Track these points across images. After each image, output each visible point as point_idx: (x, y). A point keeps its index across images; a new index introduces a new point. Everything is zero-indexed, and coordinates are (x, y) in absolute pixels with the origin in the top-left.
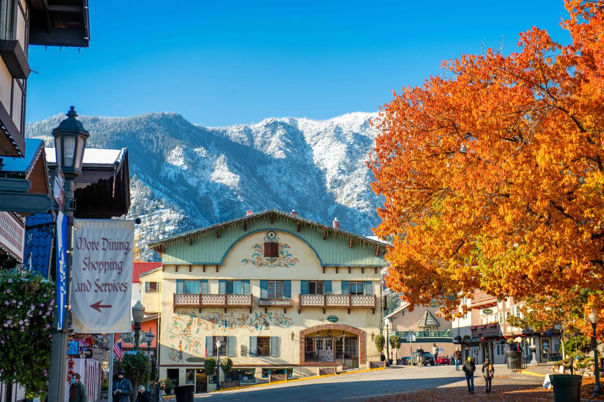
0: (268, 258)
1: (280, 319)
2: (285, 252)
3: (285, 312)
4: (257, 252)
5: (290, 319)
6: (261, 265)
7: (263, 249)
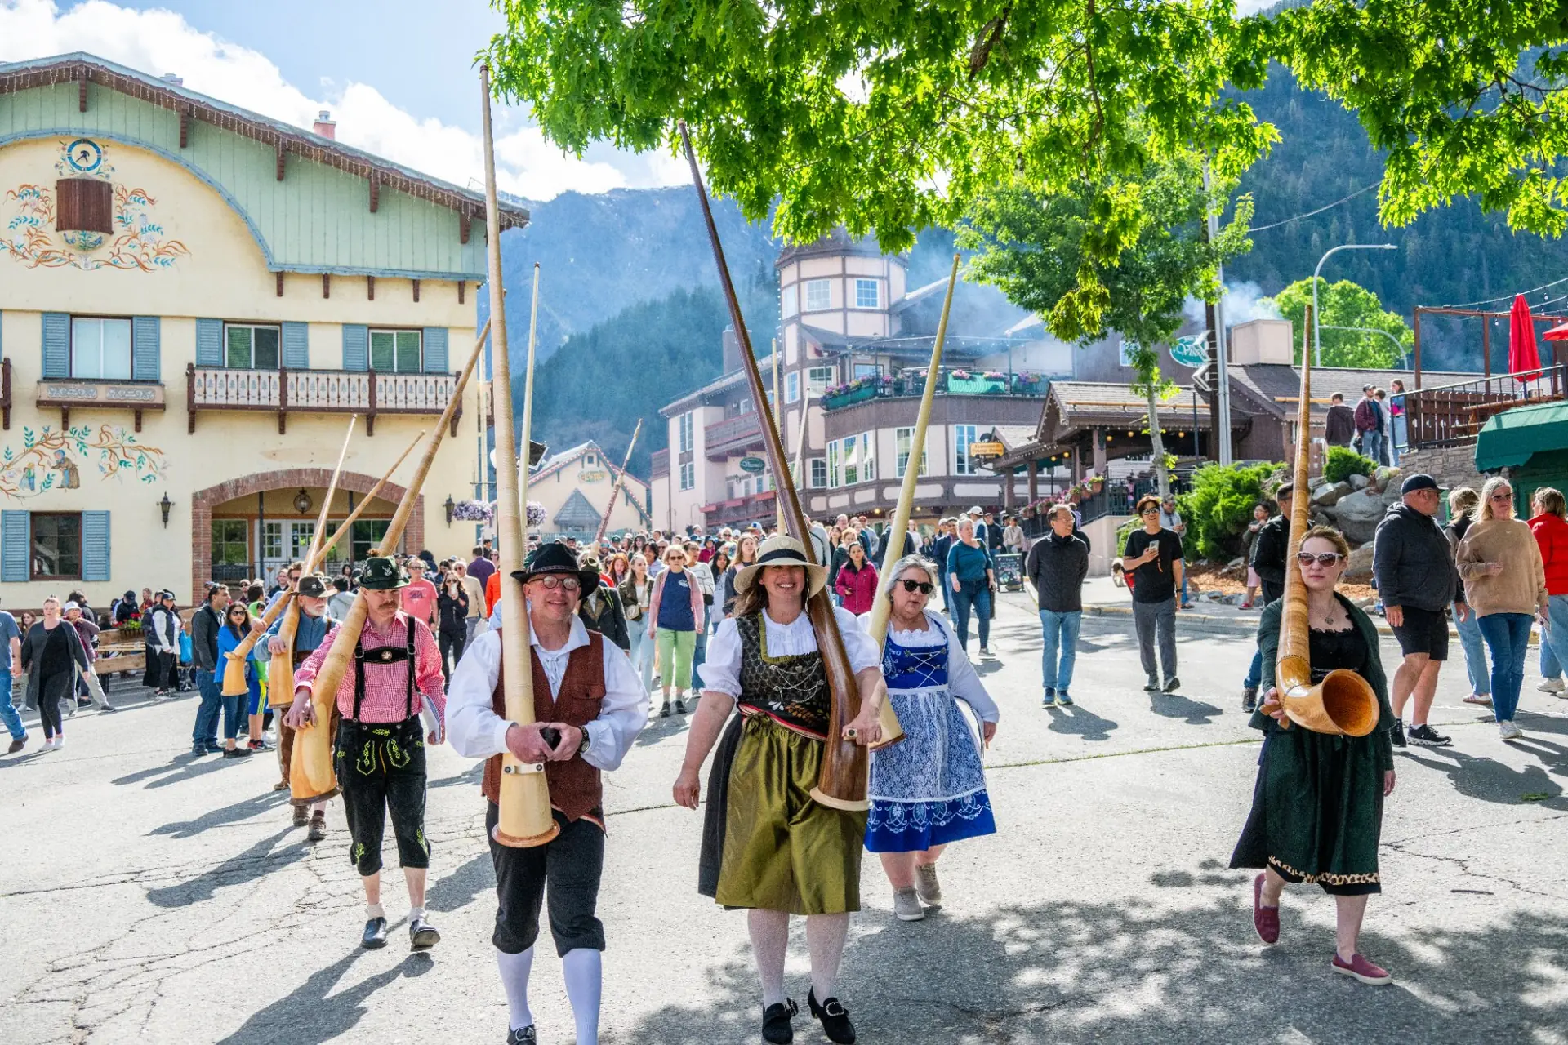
0: (70, 234)
1: (119, 452)
2: (136, 215)
3: (138, 428)
4: (28, 212)
5: (158, 451)
6: (45, 258)
7: (53, 202)
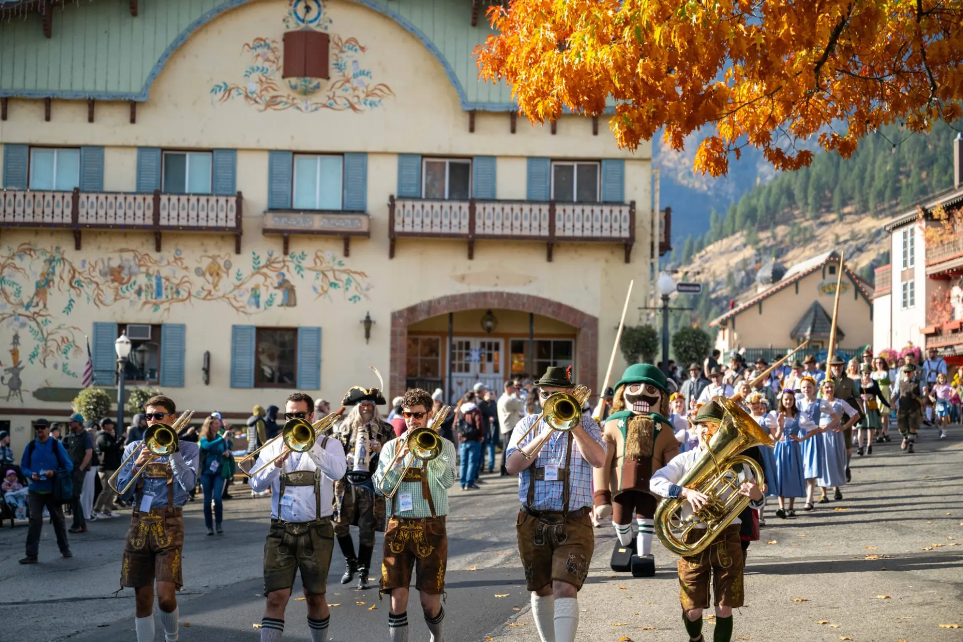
0: (294, 80)
1: (330, 274)
2: (349, 63)
3: (347, 253)
4: (260, 62)
5: (362, 274)
6: (273, 102)
7: (281, 53)
